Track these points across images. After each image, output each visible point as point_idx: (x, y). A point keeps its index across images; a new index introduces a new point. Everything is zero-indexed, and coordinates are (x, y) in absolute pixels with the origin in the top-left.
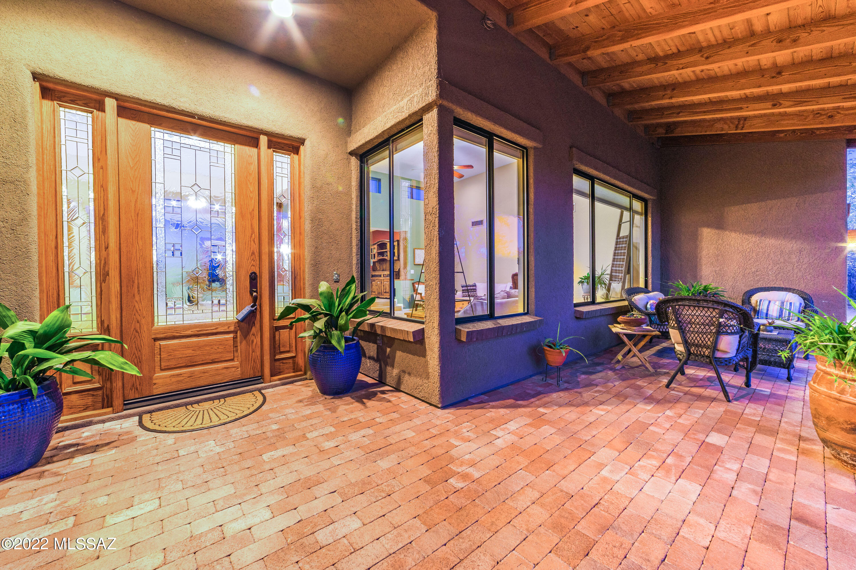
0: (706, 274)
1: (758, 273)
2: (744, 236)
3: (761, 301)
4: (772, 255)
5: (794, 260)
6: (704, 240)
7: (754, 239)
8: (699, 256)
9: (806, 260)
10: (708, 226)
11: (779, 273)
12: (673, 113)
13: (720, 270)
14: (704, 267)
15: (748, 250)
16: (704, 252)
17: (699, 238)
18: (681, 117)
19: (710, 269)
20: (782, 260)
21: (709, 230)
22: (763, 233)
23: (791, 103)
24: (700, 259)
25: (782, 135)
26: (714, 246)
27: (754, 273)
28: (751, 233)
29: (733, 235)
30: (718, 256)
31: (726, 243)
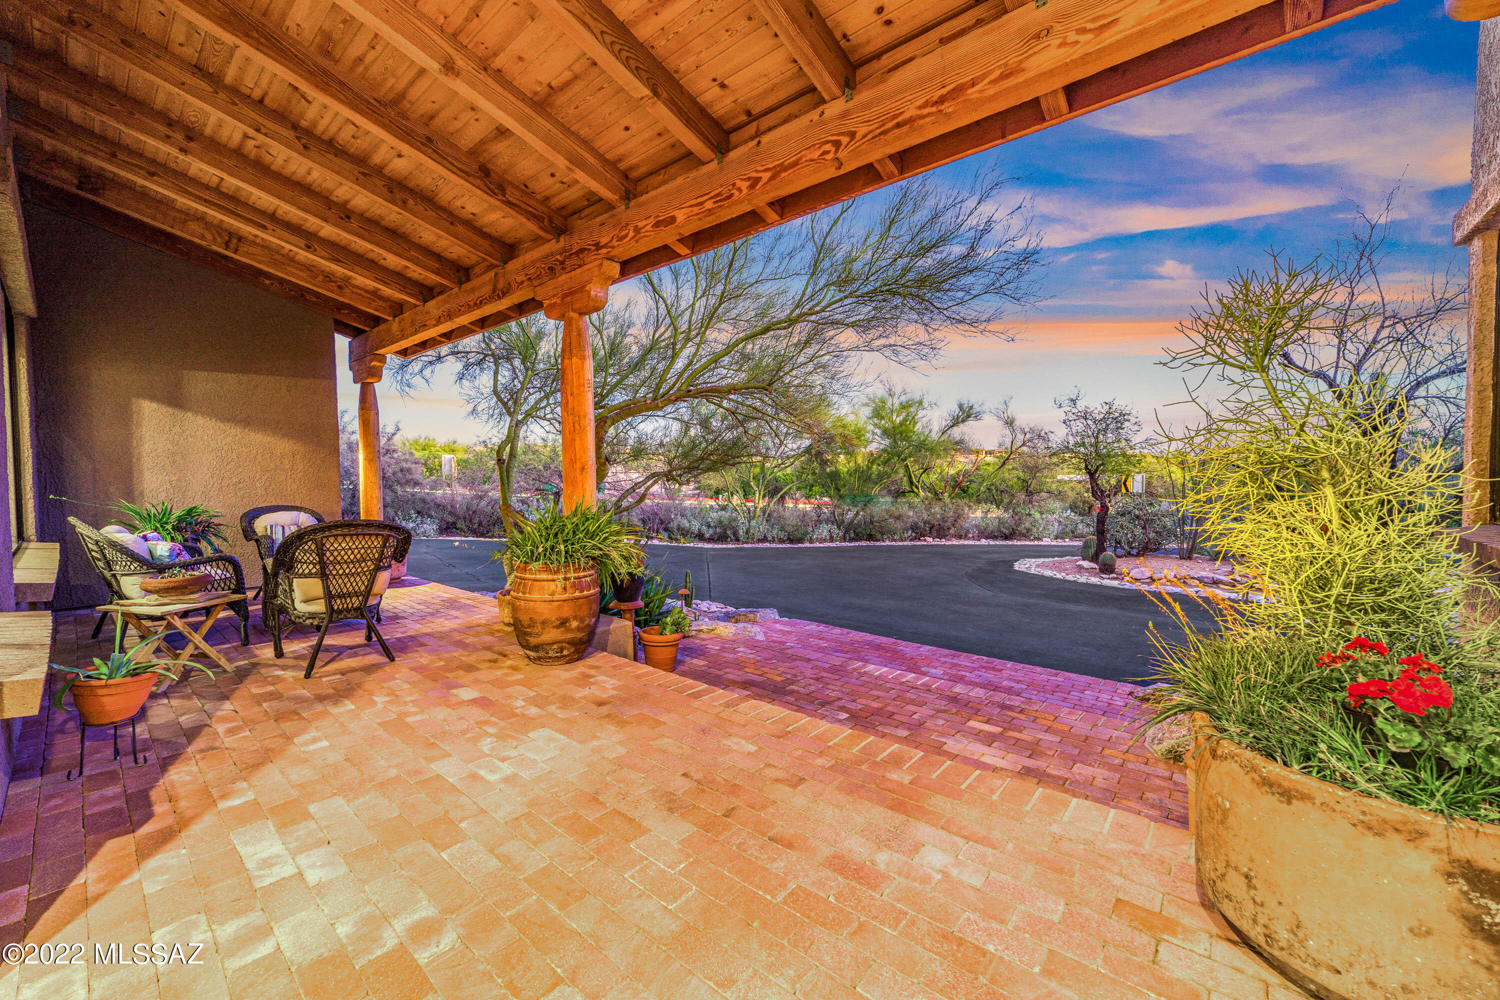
0: (152, 487)
1: (240, 486)
2: (219, 424)
3: (271, 527)
4: (259, 458)
5: (287, 467)
6: (145, 423)
7: (233, 431)
8: (136, 451)
9: (300, 468)
10: (153, 398)
11: (270, 485)
12: (141, 168)
13: (179, 480)
14: (147, 475)
15: (226, 448)
16: (146, 446)
17: (135, 416)
18: (153, 182)
19: (160, 478)
20: (272, 466)
21: (154, 405)
22: (246, 422)
23: (327, 255)
24: (139, 459)
25: (267, 282)
26: (165, 436)
27: (235, 484)
28: (229, 420)
29: (200, 420)
30: (174, 454)
31: (187, 433)
